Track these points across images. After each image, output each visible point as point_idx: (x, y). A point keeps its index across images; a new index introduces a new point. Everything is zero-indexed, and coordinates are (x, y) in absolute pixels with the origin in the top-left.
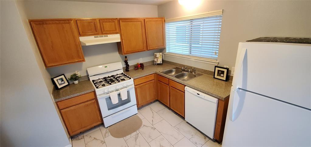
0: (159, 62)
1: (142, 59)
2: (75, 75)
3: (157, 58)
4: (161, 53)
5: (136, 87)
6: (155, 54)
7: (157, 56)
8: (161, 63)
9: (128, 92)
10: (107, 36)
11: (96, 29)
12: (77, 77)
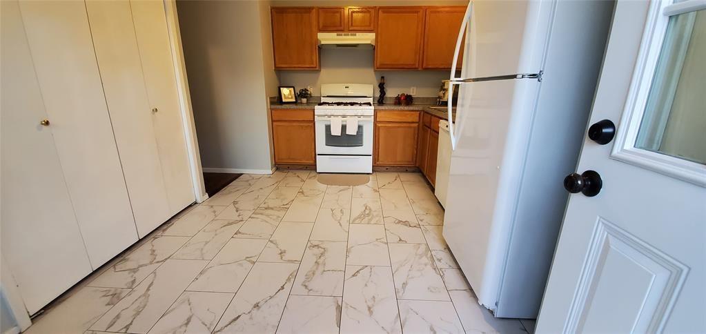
0: (445, 99)
1: (415, 91)
5: (379, 125)
6: (443, 81)
7: (445, 87)
9: (360, 127)
10: (355, 35)
11: (341, 22)
12: (307, 94)
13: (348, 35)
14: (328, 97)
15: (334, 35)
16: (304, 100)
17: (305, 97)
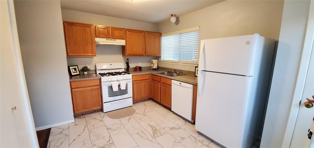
0: (155, 67)
1: (141, 64)
2: (86, 67)
3: (153, 64)
4: (157, 60)
5: (133, 82)
6: (152, 60)
7: (154, 63)
8: (157, 68)
9: (127, 85)
10: (116, 40)
11: (108, 34)
12: (87, 69)
13: (112, 40)
14: (101, 70)
15: (104, 40)
16: (86, 73)
17: (86, 71)
